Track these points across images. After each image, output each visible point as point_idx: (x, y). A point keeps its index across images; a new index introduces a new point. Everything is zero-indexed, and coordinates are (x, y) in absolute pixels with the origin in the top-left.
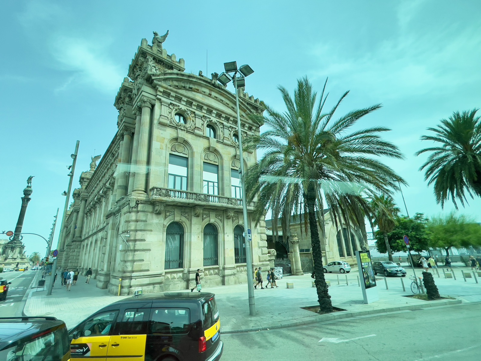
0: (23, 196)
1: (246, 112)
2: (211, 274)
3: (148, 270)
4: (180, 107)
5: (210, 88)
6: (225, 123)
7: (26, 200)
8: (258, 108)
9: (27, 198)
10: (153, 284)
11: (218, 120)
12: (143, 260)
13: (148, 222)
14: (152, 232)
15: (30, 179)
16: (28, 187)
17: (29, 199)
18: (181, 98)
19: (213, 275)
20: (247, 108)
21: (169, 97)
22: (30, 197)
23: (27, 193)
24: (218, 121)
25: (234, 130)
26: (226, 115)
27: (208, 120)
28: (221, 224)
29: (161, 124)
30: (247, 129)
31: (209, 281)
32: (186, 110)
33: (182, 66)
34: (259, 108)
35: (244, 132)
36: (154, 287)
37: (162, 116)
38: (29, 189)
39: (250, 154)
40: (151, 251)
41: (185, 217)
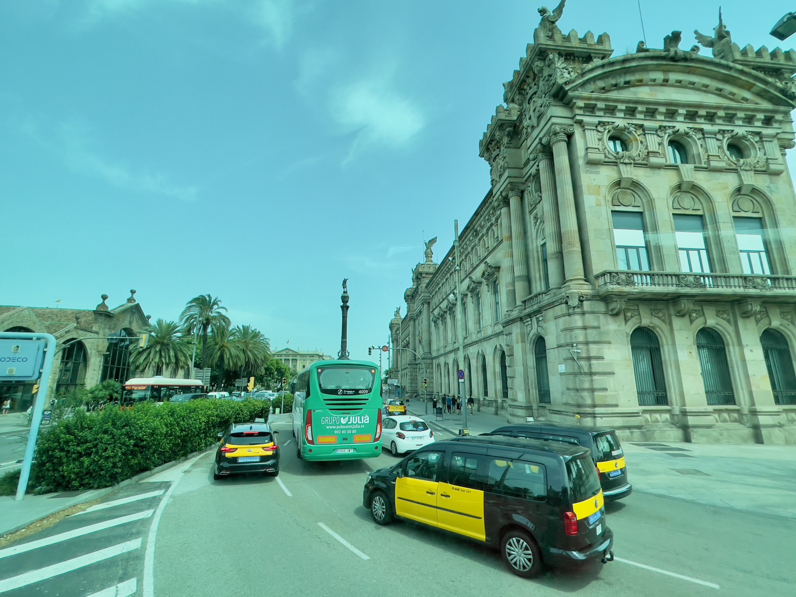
0: (342, 304)
1: (754, 89)
2: (725, 421)
3: (617, 406)
4: (616, 124)
5: (665, 68)
6: (707, 127)
7: (345, 308)
8: (781, 69)
9: (346, 307)
10: (629, 428)
11: (691, 125)
12: (606, 389)
13: (601, 329)
14: (612, 346)
15: (345, 282)
16: (344, 292)
17: (348, 307)
18: (613, 108)
19: (729, 423)
20: (757, 78)
21: (593, 112)
22: (348, 304)
23: (345, 299)
24: (691, 128)
25: (727, 135)
26: (708, 110)
27: (670, 131)
28: (731, 329)
29: (592, 163)
30: (759, 124)
31: (725, 433)
32: (627, 125)
33: (607, 48)
34: (784, 68)
35: (752, 132)
36: (632, 433)
37: (589, 149)
38: (346, 295)
39: (774, 178)
40: (615, 375)
41: (659, 318)
